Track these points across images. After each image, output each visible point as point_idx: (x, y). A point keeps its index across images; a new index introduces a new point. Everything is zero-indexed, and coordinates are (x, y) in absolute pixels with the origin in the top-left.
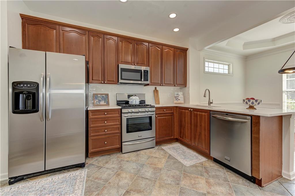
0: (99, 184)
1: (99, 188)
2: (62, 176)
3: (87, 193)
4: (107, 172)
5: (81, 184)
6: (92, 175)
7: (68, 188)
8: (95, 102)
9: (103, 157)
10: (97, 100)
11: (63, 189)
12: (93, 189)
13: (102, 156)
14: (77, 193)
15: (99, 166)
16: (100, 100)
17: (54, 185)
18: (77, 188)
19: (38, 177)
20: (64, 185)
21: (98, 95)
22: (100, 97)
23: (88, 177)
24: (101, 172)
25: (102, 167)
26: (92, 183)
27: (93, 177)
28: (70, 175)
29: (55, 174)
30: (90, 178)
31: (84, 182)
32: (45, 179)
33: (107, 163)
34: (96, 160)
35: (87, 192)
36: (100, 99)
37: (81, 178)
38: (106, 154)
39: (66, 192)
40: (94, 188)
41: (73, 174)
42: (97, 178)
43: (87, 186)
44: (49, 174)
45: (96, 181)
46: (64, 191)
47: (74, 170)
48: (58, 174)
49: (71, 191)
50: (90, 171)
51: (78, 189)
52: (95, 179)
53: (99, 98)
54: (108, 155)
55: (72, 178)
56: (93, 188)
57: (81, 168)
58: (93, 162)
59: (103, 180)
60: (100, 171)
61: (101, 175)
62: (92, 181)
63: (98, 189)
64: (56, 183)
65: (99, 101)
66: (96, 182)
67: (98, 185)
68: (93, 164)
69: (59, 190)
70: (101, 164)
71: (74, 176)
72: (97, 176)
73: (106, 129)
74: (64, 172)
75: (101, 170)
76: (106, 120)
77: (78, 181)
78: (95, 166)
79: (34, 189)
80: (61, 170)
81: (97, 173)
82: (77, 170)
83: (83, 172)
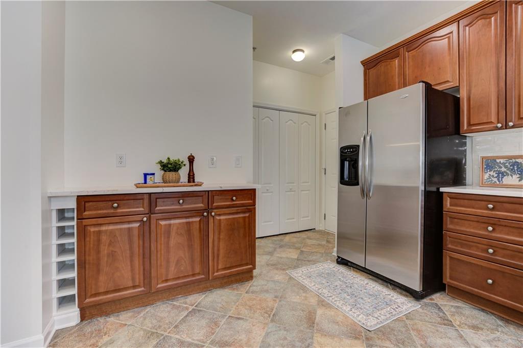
0: (410, 341)
1: (403, 344)
2: (379, 289)
3: (380, 333)
4: (451, 341)
5: (386, 316)
6: (418, 320)
7: (369, 305)
8: (486, 176)
9: (482, 313)
10: (492, 173)
11: (364, 302)
12: (393, 338)
13: (483, 310)
14: (369, 320)
15: (448, 320)
16: (502, 174)
17: (361, 291)
18: (376, 316)
19: (361, 272)
20: (369, 298)
21: (498, 161)
22: (504, 164)
23: (408, 316)
24: (437, 331)
25: (453, 326)
26: (403, 330)
27: (416, 324)
28: (390, 295)
29: (376, 281)
30: (408, 322)
31: (392, 317)
32: (363, 278)
33: (475, 328)
34: (458, 307)
35: (381, 331)
36: (503, 169)
37: (397, 310)
38: (496, 313)
39: (362, 307)
40: (395, 337)
41: (393, 297)
42: (418, 331)
43: (391, 325)
44: (371, 277)
45: (413, 333)
46: (362, 305)
47: (401, 294)
48: (379, 283)
49: (368, 312)
50: (421, 313)
51: (377, 318)
52: (413, 330)
53: (501, 168)
54: (502, 319)
55: (386, 300)
56: (395, 335)
57: (412, 299)
58: (445, 305)
59: (426, 343)
60: (439, 327)
61: (431, 334)
62: (406, 326)
63: (400, 345)
64: (365, 291)
65: (498, 174)
66: (410, 334)
67: (406, 339)
68: (442, 308)
69: (360, 299)
70: (456, 320)
71: (391, 300)
72: (424, 328)
73: (491, 247)
74: (387, 287)
75: (442, 329)
76: (492, 225)
77: (388, 309)
78: (441, 314)
79: (345, 280)
80: (387, 282)
81: (430, 326)
82: (407, 296)
83: (410, 305)
